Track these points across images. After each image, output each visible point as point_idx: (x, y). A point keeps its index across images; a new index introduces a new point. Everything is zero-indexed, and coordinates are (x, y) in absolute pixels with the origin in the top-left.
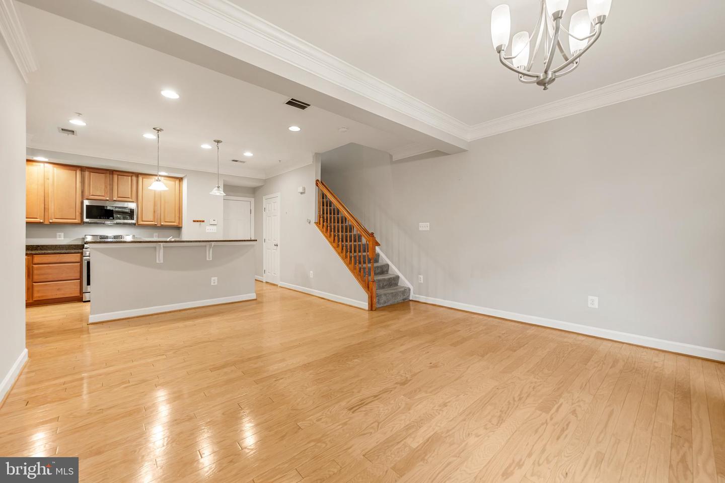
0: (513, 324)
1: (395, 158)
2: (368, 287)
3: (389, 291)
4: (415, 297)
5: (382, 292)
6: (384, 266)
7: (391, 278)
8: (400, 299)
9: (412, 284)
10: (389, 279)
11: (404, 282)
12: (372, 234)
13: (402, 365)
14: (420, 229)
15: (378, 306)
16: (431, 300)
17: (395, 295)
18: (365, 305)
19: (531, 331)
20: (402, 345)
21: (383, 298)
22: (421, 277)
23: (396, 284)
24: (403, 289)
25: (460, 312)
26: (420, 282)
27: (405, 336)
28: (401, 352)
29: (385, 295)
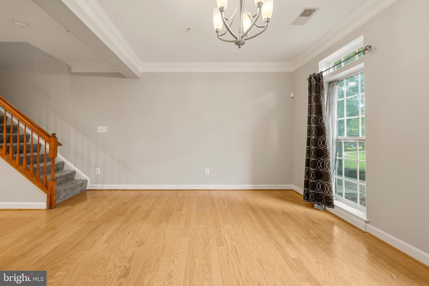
0: (169, 192)
1: (73, 70)
2: (47, 187)
3: (69, 186)
4: (93, 186)
5: (60, 188)
6: (59, 163)
7: (68, 174)
8: (78, 191)
9: (89, 176)
10: (67, 175)
11: (81, 175)
12: (54, 135)
13: (114, 255)
14: (98, 131)
15: (58, 202)
16: (107, 187)
17: (73, 189)
18: (43, 205)
19: (180, 194)
20: (103, 234)
21: (63, 194)
22: (99, 169)
23: (73, 179)
24: (81, 182)
25: (132, 192)
26: (97, 173)
27: (100, 225)
28: (105, 242)
29: (65, 190)
